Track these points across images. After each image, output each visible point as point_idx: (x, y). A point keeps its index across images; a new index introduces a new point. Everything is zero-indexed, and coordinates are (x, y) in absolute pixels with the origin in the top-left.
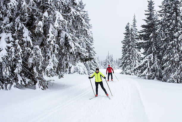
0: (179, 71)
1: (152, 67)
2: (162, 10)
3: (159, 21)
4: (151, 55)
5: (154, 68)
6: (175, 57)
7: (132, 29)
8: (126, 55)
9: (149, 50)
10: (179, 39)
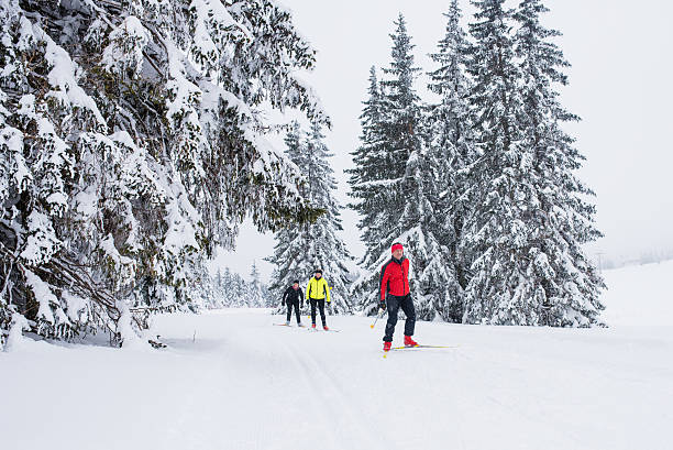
0: (532, 280)
1: (423, 276)
2: (442, 70)
3: (434, 107)
4: (413, 230)
5: (431, 277)
6: (514, 230)
7: (311, 147)
8: (294, 243)
9: (406, 213)
10: (522, 166)
